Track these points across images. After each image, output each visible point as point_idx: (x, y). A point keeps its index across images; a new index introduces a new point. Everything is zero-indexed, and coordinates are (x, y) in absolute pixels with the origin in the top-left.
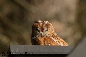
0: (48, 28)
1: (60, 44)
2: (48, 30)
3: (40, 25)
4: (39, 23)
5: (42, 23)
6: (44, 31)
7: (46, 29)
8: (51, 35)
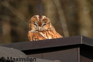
0: (45, 23)
1: (47, 38)
2: (46, 25)
3: (37, 20)
4: (36, 18)
5: (39, 18)
6: (42, 26)
7: (44, 24)
8: (49, 30)
